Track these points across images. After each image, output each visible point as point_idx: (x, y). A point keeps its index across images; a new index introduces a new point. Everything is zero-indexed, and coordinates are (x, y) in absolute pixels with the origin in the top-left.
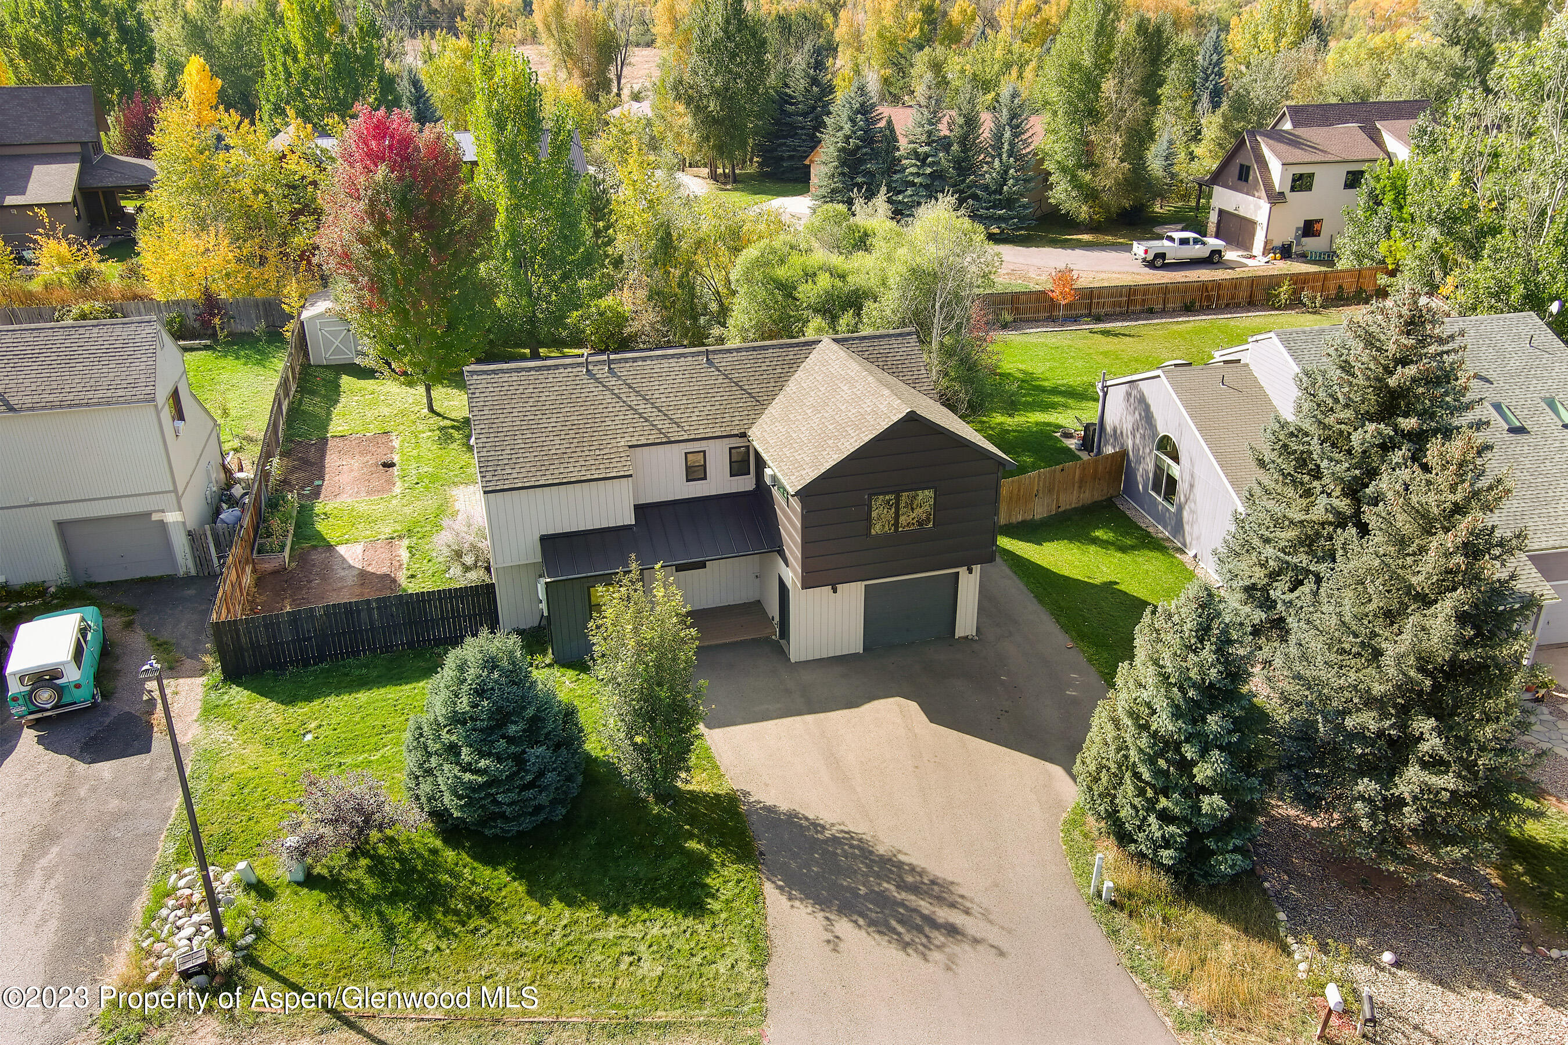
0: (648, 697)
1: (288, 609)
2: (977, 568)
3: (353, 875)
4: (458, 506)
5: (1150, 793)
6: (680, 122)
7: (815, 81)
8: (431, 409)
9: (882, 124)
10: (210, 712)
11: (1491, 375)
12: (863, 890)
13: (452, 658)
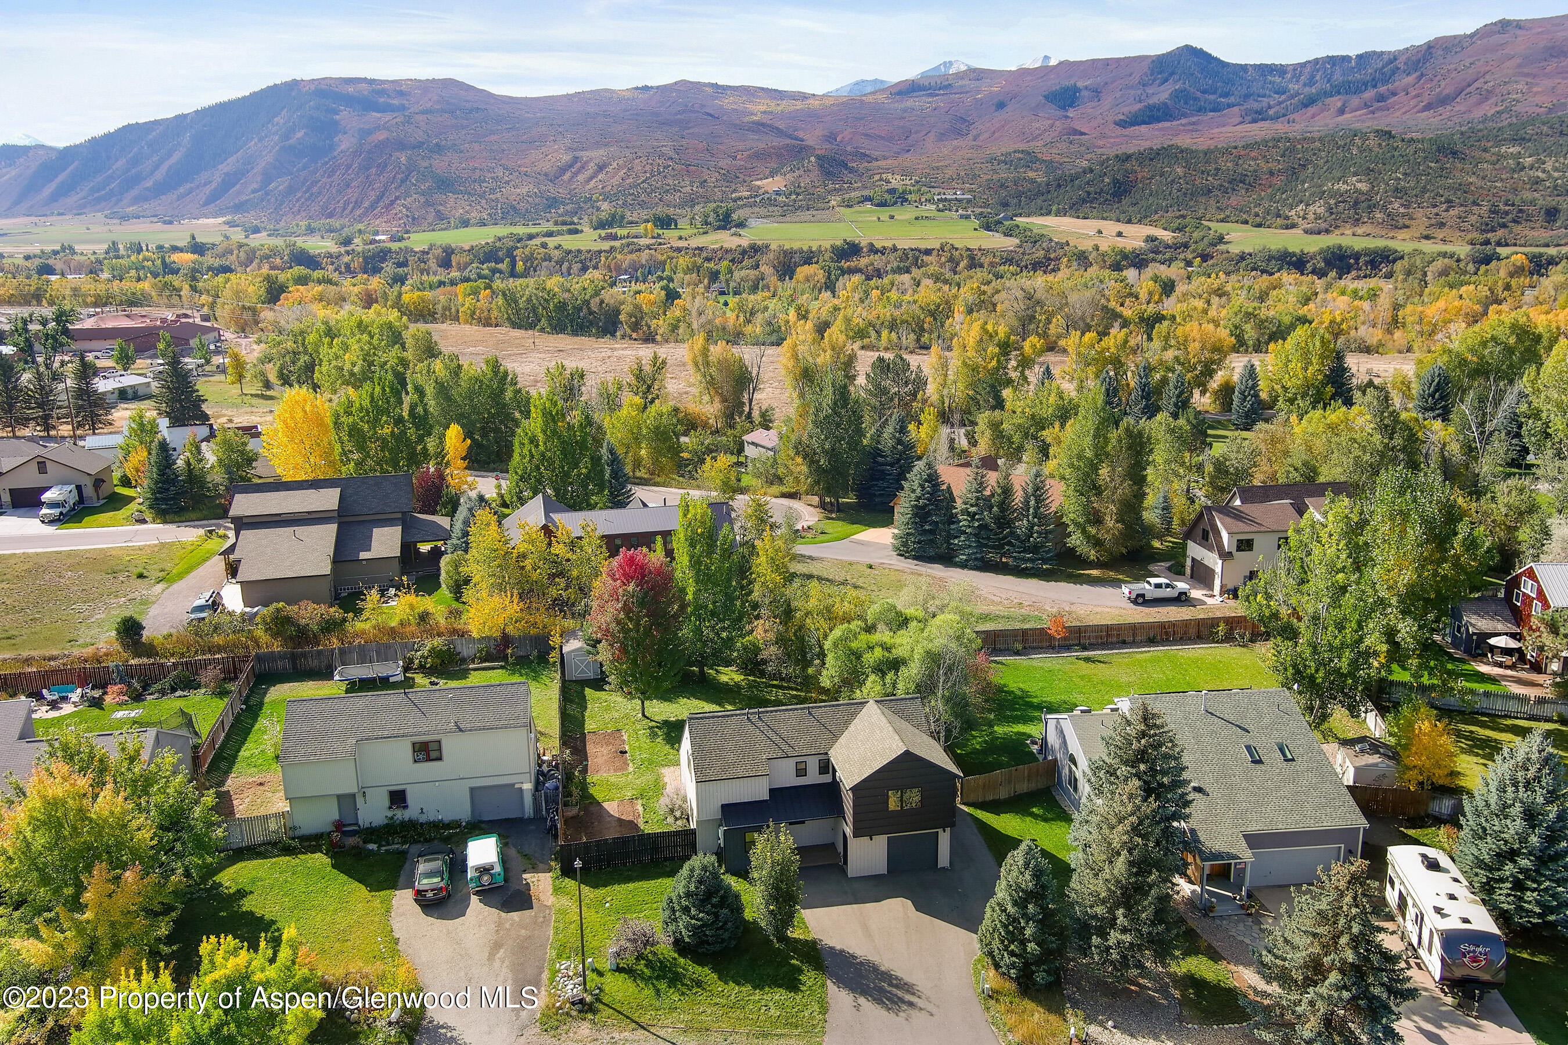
0: (777, 888)
1: (584, 840)
2: (948, 830)
3: (639, 967)
4: (666, 780)
5: (1006, 943)
6: (798, 469)
7: (899, 442)
8: (644, 715)
9: (944, 487)
10: (557, 890)
11: (1250, 728)
12: (872, 985)
13: (687, 866)
